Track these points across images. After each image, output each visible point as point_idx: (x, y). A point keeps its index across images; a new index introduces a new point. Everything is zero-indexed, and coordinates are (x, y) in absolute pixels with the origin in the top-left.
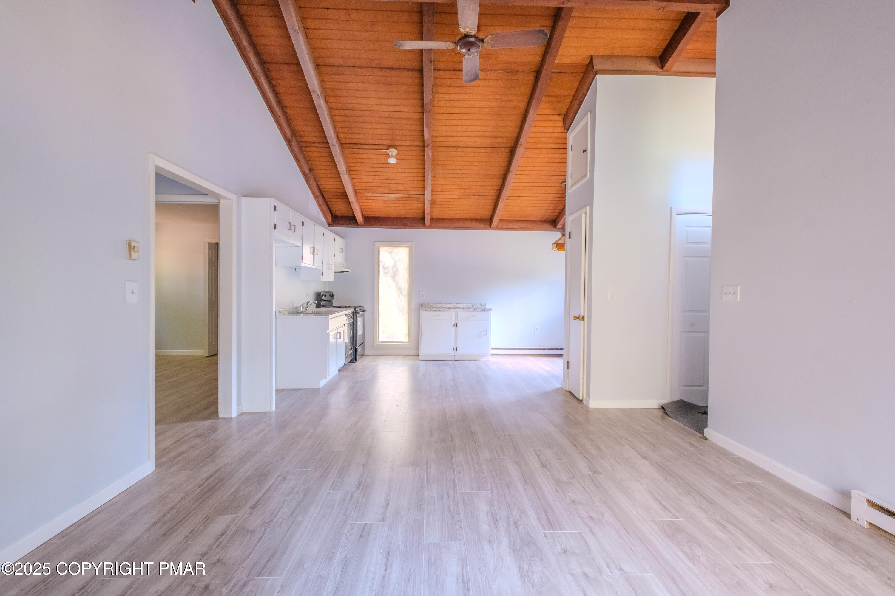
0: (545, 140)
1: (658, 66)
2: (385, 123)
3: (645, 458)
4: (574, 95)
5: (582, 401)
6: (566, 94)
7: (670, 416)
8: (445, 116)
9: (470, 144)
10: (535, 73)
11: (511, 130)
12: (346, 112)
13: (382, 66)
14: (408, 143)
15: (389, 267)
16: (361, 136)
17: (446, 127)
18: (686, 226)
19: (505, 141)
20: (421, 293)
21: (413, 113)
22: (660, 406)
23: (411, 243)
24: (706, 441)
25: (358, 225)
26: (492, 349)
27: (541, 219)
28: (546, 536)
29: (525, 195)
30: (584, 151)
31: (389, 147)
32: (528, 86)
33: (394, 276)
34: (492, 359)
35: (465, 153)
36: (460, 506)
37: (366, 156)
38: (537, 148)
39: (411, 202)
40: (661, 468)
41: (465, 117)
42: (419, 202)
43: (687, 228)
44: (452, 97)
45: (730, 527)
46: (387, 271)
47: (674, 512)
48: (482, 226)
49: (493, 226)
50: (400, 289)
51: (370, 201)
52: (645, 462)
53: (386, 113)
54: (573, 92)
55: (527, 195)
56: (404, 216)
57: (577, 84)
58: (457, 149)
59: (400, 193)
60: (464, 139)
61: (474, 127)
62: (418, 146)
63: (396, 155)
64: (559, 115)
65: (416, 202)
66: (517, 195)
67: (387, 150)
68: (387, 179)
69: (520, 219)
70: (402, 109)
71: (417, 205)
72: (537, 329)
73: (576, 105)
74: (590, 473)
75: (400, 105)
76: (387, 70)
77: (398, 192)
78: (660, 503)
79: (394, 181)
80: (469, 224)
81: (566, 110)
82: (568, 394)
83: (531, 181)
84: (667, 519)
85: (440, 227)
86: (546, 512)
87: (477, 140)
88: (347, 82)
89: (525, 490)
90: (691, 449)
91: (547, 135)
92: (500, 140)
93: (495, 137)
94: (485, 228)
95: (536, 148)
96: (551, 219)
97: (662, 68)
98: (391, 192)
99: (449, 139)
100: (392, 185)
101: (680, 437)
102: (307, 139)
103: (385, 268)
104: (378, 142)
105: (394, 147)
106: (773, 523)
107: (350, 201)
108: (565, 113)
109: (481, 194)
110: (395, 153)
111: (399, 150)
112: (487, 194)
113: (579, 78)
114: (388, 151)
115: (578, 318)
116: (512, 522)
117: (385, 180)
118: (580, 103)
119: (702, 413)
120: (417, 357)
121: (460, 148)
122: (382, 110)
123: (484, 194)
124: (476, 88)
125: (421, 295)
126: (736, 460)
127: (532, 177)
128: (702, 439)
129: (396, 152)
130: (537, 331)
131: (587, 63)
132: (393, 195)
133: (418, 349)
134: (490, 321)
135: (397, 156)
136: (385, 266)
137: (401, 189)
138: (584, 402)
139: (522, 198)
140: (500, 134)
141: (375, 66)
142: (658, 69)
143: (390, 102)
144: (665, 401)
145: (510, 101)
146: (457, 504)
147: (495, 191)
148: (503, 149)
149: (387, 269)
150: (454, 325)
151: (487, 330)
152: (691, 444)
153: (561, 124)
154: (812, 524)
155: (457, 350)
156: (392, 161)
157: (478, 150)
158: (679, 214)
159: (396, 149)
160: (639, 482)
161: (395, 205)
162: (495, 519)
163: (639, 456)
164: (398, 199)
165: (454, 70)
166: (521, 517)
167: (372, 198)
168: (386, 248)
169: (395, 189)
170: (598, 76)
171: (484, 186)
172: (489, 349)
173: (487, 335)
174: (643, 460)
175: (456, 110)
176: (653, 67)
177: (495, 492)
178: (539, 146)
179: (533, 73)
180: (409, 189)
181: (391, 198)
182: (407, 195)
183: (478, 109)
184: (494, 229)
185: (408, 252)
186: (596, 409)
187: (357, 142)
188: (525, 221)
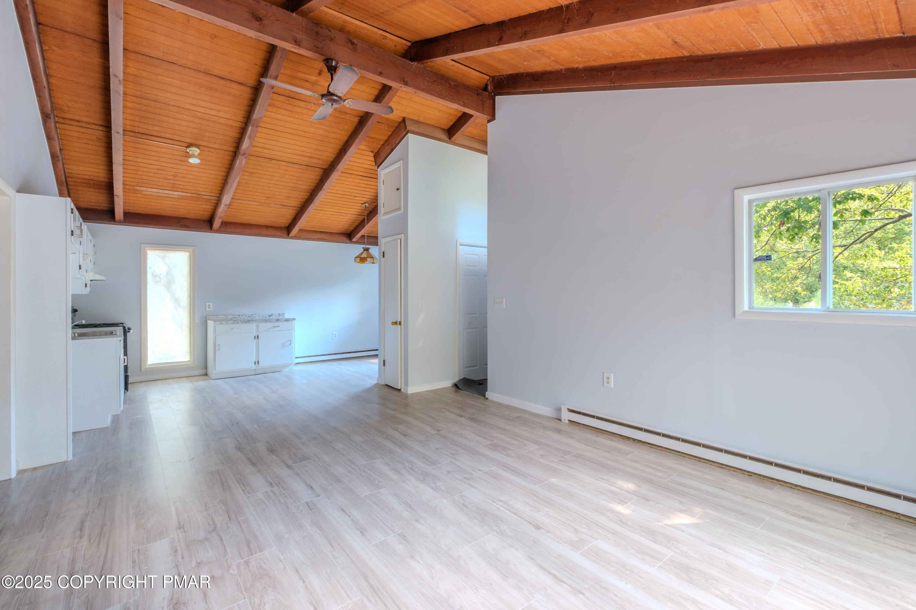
0: (356, 168)
1: (447, 137)
2: (194, 123)
3: (461, 416)
4: (386, 141)
5: (400, 390)
6: (380, 138)
7: (460, 389)
8: (267, 131)
9: (286, 159)
10: (360, 118)
11: (329, 154)
12: (145, 102)
13: (210, 73)
14: (216, 146)
15: (161, 274)
16: (156, 128)
17: (265, 140)
18: (465, 254)
19: (320, 162)
20: (207, 304)
21: (232, 121)
22: (453, 384)
23: (194, 247)
24: (488, 400)
25: (115, 222)
26: (296, 358)
27: (338, 232)
28: (434, 469)
29: (327, 210)
30: (398, 189)
31: (190, 145)
32: (352, 125)
33: (169, 285)
34: (296, 368)
35: (278, 166)
36: (367, 471)
37: (154, 148)
38: (348, 173)
39: (198, 203)
40: (473, 420)
41: (287, 135)
42: (209, 204)
43: (466, 255)
44: (279, 117)
45: (517, 438)
46: (158, 279)
47: (490, 439)
48: (279, 234)
49: (291, 235)
50: (177, 301)
51: (139, 195)
52: (463, 419)
53: (200, 114)
54: (386, 138)
55: (329, 210)
56: (183, 217)
57: (390, 133)
58: (271, 161)
59: (186, 192)
60: (281, 154)
61: (294, 146)
62: (227, 151)
63: (199, 154)
64: (372, 152)
65: (204, 203)
66: (321, 209)
67: (187, 147)
68: (175, 176)
69: (317, 230)
70: (221, 114)
71: (204, 206)
72: (335, 335)
73: (388, 149)
74: (436, 432)
75: (219, 111)
76: (217, 77)
77: (183, 190)
78: (482, 437)
79: (183, 179)
80: (264, 231)
81: (378, 150)
82: (386, 387)
83: (336, 199)
84: (489, 443)
85: (230, 232)
86: (425, 458)
87: (294, 157)
88: (160, 75)
89: (404, 451)
90: (482, 406)
91: (359, 165)
92: (315, 161)
93: (312, 158)
94: (282, 236)
95: (346, 173)
96: (346, 232)
97: (450, 139)
98: (175, 189)
99: (265, 151)
100: (177, 182)
101: (473, 401)
102: (68, 116)
103: (155, 276)
104: (176, 138)
105: (197, 146)
106: (534, 432)
107: (115, 193)
108: (376, 151)
109: (284, 204)
110: (196, 152)
111: (202, 150)
112: (291, 205)
113: (392, 130)
114: (188, 150)
115: (396, 323)
116: (409, 469)
117: (172, 177)
118: (392, 150)
119: (478, 384)
120: (205, 377)
121: (274, 160)
122: (194, 109)
123: (288, 204)
124: (305, 116)
125: (207, 307)
126: (507, 407)
127: (338, 195)
128: (485, 400)
129: (199, 151)
130: (335, 337)
131: (400, 121)
132: (176, 193)
133: (206, 368)
134: (294, 330)
135: (199, 156)
136: (154, 273)
137: (190, 188)
138: (402, 390)
139: (324, 212)
140: (318, 156)
141: (202, 70)
142: (447, 139)
143: (208, 105)
144: (456, 380)
145: (334, 133)
146: (364, 471)
147: (299, 203)
148: (317, 169)
149: (158, 277)
150: (255, 337)
151: (292, 341)
152: (481, 403)
153: (373, 159)
154: (548, 427)
155: (259, 363)
156: (194, 161)
157: (293, 165)
158: (461, 245)
159: (199, 149)
160: (465, 429)
161: (175, 203)
162: (397, 471)
163: (457, 416)
164: (182, 198)
165: (288, 97)
166: (412, 465)
167: (144, 193)
168: (157, 252)
169: (181, 187)
170: (409, 134)
171: (289, 197)
172: (294, 358)
173: (292, 345)
174: (461, 418)
175: (280, 128)
176: (444, 136)
177: (384, 458)
178: (350, 172)
179: (358, 117)
180: (200, 189)
181: (171, 196)
182: (196, 195)
183: (302, 132)
184: (292, 238)
185: (188, 257)
186: (413, 394)
187: (147, 132)
188: (322, 232)
